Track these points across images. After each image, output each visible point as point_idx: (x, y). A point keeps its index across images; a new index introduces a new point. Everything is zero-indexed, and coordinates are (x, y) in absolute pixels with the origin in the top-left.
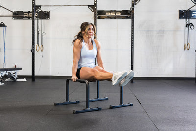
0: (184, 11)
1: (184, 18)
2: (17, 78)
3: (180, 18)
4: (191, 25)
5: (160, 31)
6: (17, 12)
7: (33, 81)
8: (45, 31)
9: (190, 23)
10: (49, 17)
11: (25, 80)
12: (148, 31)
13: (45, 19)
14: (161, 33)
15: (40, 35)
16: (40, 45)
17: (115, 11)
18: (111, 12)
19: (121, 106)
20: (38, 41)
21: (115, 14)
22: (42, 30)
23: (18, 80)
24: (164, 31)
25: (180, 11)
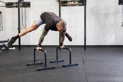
1: (122, 4)
3: (119, 4)
5: (105, 14)
6: (8, 3)
7: (20, 49)
8: (27, 16)
10: (30, 6)
12: (97, 14)
13: (27, 7)
14: (106, 15)
16: (24, 25)
17: (74, 1)
18: (72, 1)
20: (22, 22)
21: (74, 3)
22: (25, 15)
24: (108, 14)
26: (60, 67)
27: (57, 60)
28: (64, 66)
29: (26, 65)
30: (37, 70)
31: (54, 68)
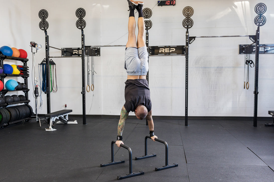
0: (245, 45)
1: (245, 53)
2: (68, 121)
4: (251, 62)
5: (218, 67)
6: (66, 49)
8: (95, 70)
9: (250, 61)
10: (100, 54)
11: (75, 122)
12: (205, 68)
13: (95, 55)
14: (220, 69)
15: (90, 75)
16: (90, 85)
17: (170, 47)
18: (165, 47)
19: (166, 167)
20: (88, 81)
21: (170, 50)
23: (69, 123)
24: (222, 67)
25: (240, 45)
26: (151, 172)
27: (146, 155)
28: (157, 170)
29: (100, 165)
30: (117, 179)
31: (142, 174)
